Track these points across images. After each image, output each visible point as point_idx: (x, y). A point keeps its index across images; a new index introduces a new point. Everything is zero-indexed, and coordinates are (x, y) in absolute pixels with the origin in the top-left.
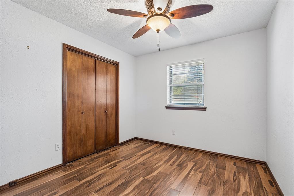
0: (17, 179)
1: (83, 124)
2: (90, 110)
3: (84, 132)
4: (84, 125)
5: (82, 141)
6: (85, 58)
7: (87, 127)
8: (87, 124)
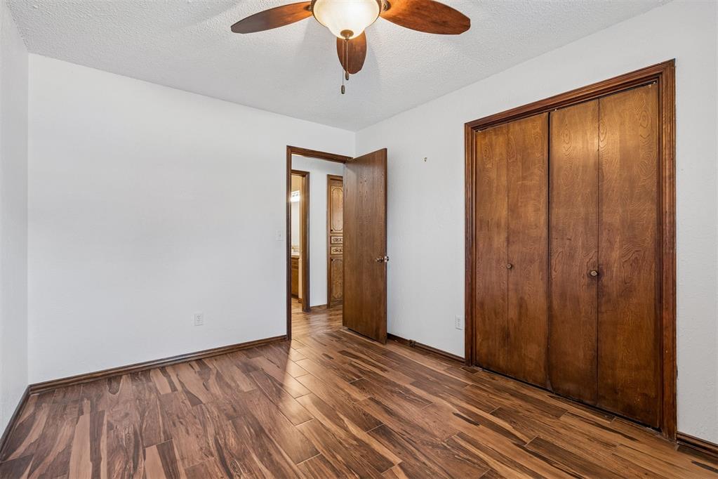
0: (417, 341)
1: (510, 293)
2: (532, 261)
3: (513, 313)
4: (513, 299)
5: (508, 336)
6: (515, 127)
7: (521, 304)
8: (522, 298)
